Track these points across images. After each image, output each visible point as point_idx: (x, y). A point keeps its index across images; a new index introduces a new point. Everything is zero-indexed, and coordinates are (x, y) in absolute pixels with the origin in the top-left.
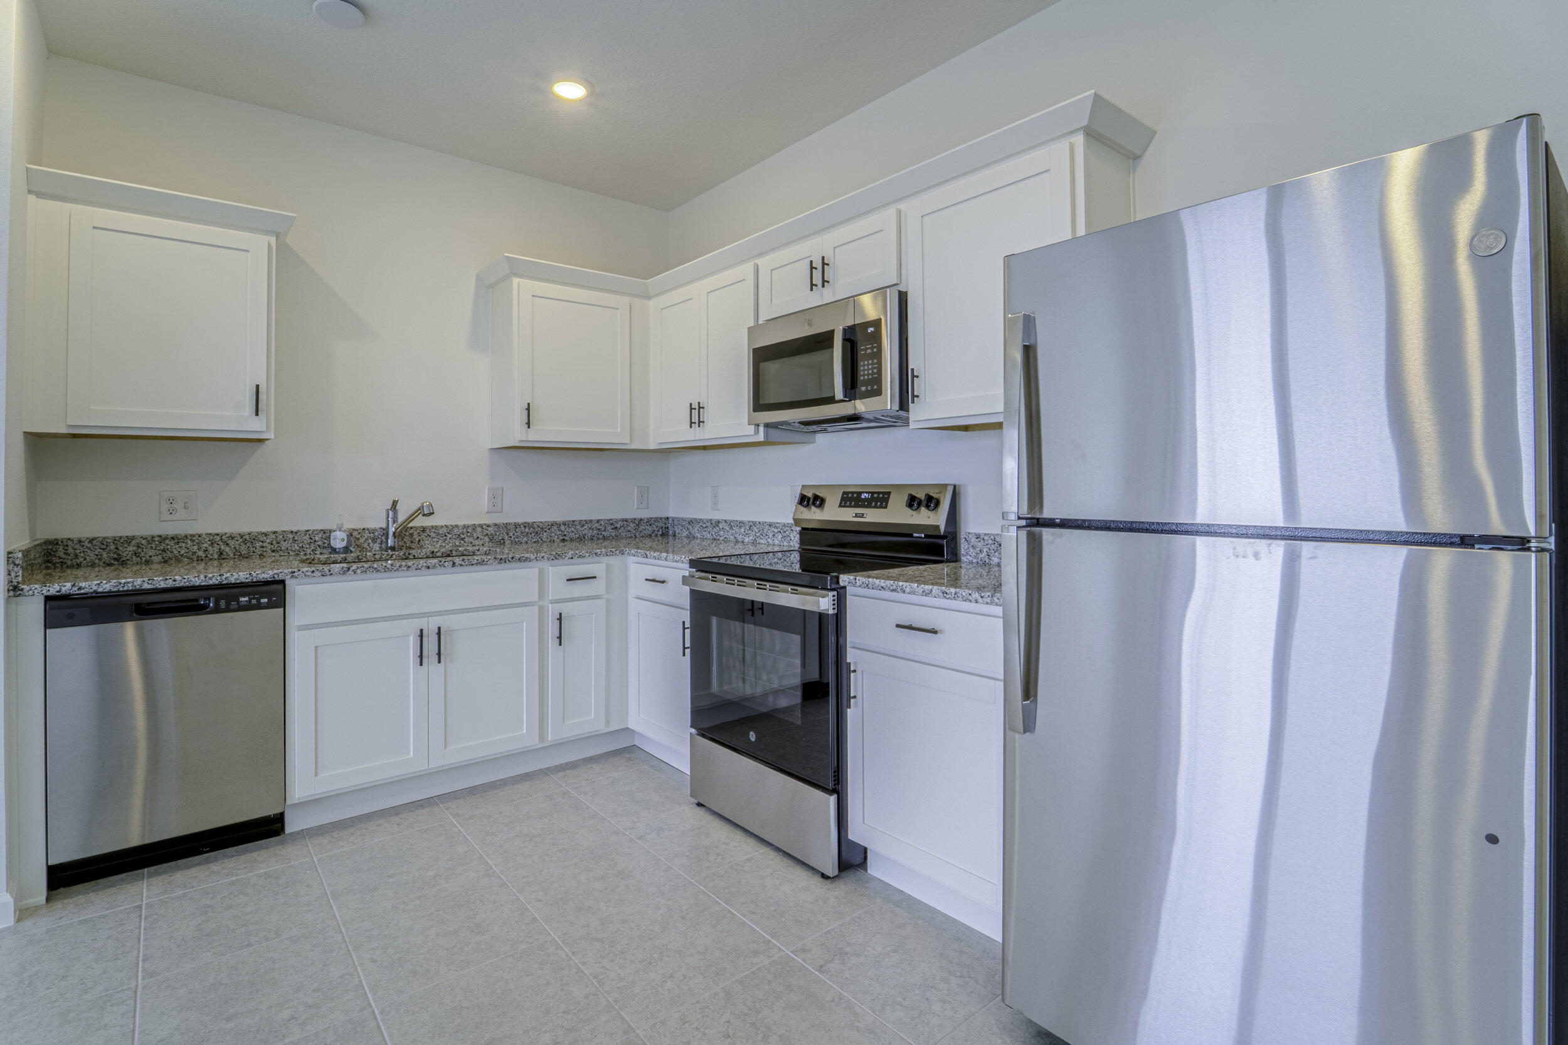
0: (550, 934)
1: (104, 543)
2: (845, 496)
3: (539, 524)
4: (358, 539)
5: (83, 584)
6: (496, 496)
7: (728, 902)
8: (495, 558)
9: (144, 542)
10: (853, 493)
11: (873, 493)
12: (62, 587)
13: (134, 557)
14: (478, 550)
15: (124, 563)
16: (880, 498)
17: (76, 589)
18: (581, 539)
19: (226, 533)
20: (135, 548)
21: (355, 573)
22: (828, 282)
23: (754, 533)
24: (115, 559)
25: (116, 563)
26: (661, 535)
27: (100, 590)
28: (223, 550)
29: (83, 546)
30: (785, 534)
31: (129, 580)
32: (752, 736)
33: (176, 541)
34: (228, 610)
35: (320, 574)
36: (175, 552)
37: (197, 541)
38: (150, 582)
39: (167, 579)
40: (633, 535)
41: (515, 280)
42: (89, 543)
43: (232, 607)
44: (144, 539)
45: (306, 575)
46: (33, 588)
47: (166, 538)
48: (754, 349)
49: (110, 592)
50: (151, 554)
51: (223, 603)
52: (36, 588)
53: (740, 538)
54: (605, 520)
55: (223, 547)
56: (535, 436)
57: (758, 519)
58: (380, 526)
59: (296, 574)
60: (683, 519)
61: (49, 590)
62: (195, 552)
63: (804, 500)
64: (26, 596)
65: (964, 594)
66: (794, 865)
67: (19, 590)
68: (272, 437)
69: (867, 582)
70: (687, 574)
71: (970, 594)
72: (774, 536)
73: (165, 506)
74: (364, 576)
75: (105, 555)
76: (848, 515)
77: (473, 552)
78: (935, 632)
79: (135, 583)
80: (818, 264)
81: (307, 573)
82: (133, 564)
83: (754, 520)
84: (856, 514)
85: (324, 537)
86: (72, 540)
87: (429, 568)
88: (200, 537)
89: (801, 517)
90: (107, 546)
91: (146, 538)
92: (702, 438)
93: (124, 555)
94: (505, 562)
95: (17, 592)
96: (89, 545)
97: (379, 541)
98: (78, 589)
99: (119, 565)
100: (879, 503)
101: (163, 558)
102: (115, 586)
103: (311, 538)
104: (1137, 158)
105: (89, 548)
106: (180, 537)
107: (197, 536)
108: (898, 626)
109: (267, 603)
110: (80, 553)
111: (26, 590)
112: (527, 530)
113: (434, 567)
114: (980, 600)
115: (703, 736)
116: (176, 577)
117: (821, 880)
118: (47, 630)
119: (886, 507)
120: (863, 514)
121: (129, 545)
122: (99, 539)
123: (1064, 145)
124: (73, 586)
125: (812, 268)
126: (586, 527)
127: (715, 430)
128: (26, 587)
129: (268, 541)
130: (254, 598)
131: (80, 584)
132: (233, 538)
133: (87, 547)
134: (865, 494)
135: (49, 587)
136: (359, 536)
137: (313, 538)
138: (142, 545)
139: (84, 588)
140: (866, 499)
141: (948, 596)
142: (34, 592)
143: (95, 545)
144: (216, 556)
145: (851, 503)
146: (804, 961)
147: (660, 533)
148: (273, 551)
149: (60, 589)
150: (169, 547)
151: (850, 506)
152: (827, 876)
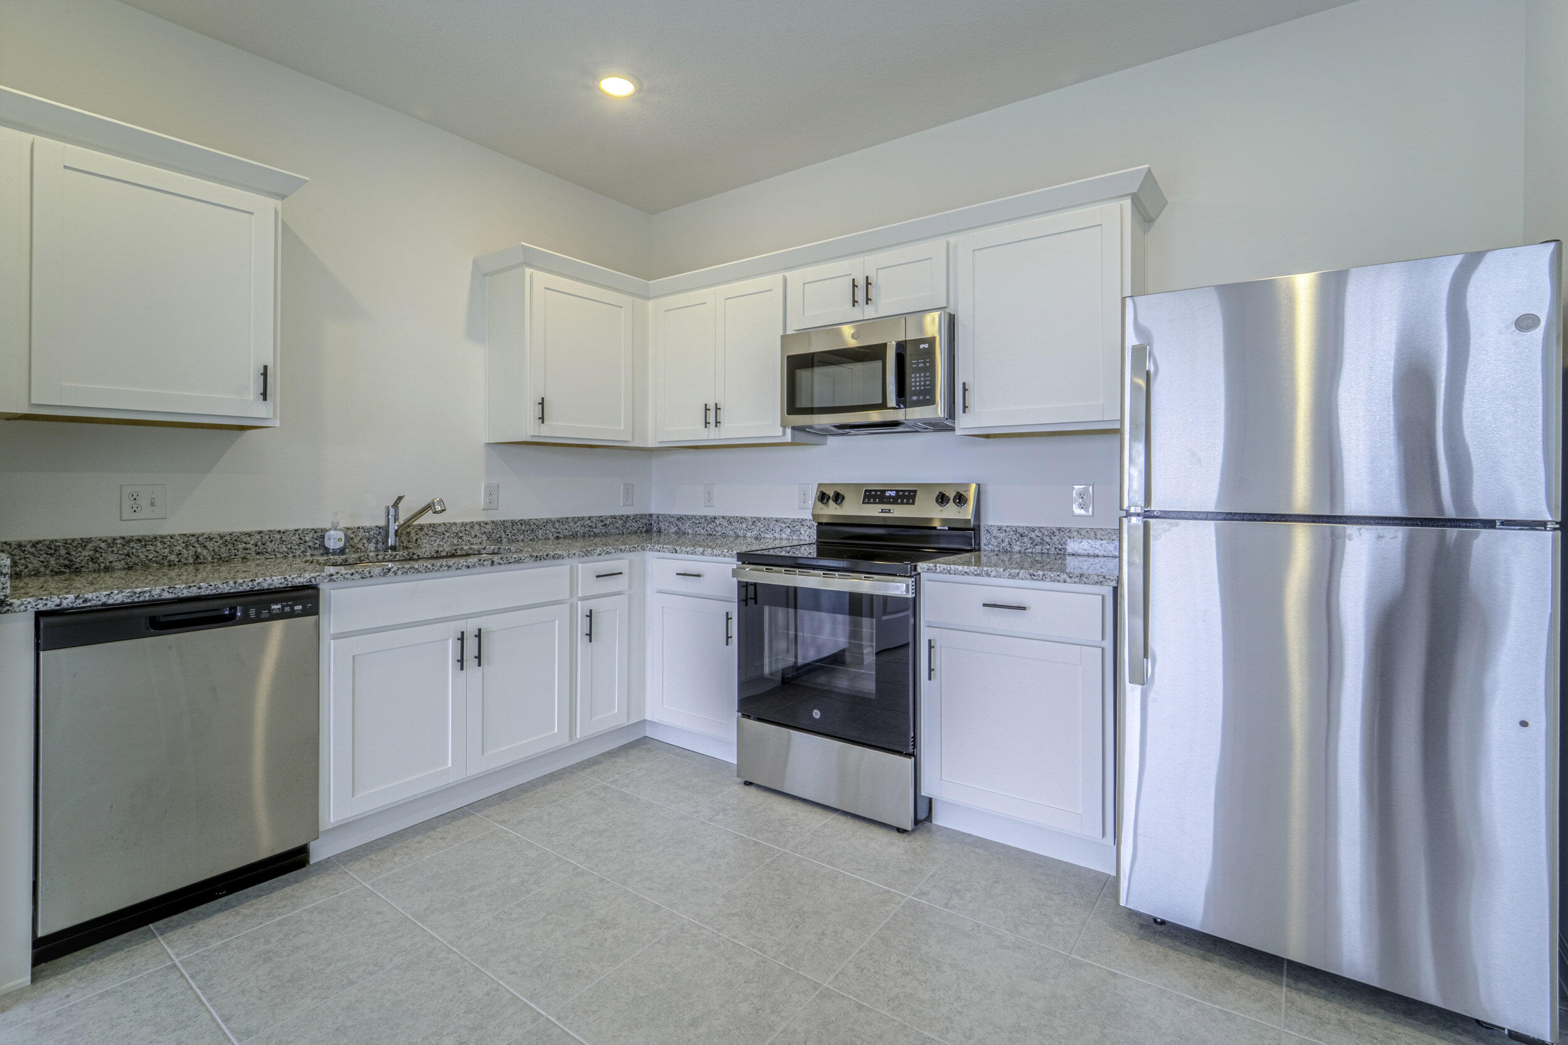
0: (682, 917)
1: (51, 547)
2: (867, 493)
3: (534, 522)
4: (352, 539)
5: (89, 596)
6: (492, 492)
7: (831, 864)
8: (531, 556)
9: (103, 545)
10: (876, 491)
11: (897, 491)
12: (63, 600)
13: (90, 563)
14: (484, 549)
15: (77, 571)
16: (907, 496)
17: (80, 601)
18: (574, 536)
19: (203, 534)
20: (92, 553)
21: (396, 574)
22: (870, 300)
23: (757, 528)
24: (66, 566)
25: (67, 571)
26: (646, 532)
27: (111, 601)
28: (200, 554)
29: (23, 551)
30: (794, 529)
31: (145, 589)
32: (817, 714)
33: (143, 543)
34: (258, 619)
35: (360, 576)
36: (142, 556)
37: (169, 543)
38: (171, 591)
39: (190, 587)
40: (621, 532)
41: (528, 271)
42: (31, 547)
43: (262, 616)
44: (103, 542)
45: (344, 578)
46: (26, 603)
47: (130, 540)
48: (788, 357)
49: (122, 603)
50: (111, 559)
51: (252, 612)
52: (29, 603)
53: (741, 533)
54: (596, 517)
55: (199, 550)
56: (547, 432)
57: (762, 515)
58: (375, 524)
59: (334, 577)
60: (670, 515)
61: (46, 604)
62: (167, 556)
63: (823, 498)
64: (16, 612)
65: (1052, 575)
66: (866, 825)
67: (8, 605)
68: (278, 425)
69: (949, 569)
70: (735, 567)
71: (1058, 576)
72: (781, 530)
73: (127, 503)
74: (405, 577)
75: (53, 561)
76: (874, 511)
77: (478, 551)
78: (1024, 608)
79: (153, 593)
80: (861, 283)
81: (346, 576)
82: (89, 571)
83: (758, 516)
84: (882, 510)
85: (315, 537)
86: (10, 544)
87: (468, 567)
88: (172, 538)
89: (822, 512)
90: (56, 550)
91: (106, 541)
92: (717, 438)
93: (78, 560)
94: (541, 559)
95: (4, 607)
96: (33, 550)
97: (374, 541)
98: (83, 602)
99: (71, 572)
100: (905, 500)
101: (127, 564)
102: (129, 597)
103: (300, 539)
104: (1151, 221)
105: (32, 554)
106: (148, 539)
107: (169, 537)
108: (985, 605)
109: (302, 610)
110: (20, 559)
111: (15, 605)
112: (523, 527)
113: (474, 566)
114: (1069, 580)
115: (748, 717)
116: (202, 584)
117: (898, 834)
118: (42, 654)
119: (913, 503)
120: (890, 510)
121: (84, 549)
122: (46, 542)
123: (1115, 205)
124: (77, 597)
125: (854, 286)
126: (578, 524)
127: (733, 429)
128: (16, 602)
129: (252, 542)
130: (287, 606)
131: (86, 596)
132: (211, 539)
133: (29, 552)
134: (890, 492)
135: (46, 600)
136: (353, 536)
137: (303, 538)
138: (100, 548)
139: (90, 601)
140: (890, 497)
141: (1036, 578)
142: (26, 607)
143: (40, 550)
144: (191, 561)
145: (875, 500)
146: (928, 901)
147: (645, 529)
148: (258, 553)
149: (61, 602)
150: (134, 551)
151: (875, 503)
152: (903, 829)
